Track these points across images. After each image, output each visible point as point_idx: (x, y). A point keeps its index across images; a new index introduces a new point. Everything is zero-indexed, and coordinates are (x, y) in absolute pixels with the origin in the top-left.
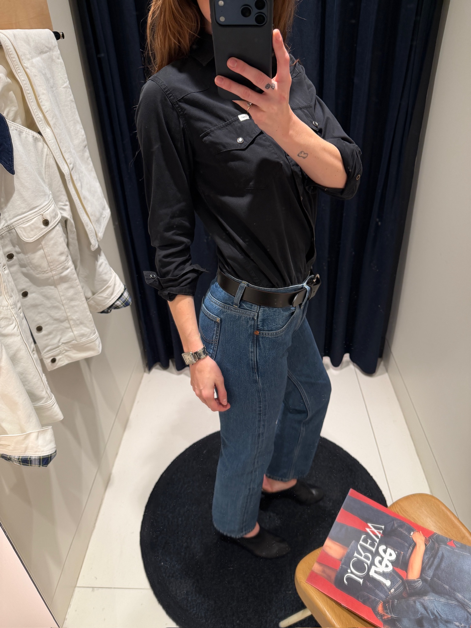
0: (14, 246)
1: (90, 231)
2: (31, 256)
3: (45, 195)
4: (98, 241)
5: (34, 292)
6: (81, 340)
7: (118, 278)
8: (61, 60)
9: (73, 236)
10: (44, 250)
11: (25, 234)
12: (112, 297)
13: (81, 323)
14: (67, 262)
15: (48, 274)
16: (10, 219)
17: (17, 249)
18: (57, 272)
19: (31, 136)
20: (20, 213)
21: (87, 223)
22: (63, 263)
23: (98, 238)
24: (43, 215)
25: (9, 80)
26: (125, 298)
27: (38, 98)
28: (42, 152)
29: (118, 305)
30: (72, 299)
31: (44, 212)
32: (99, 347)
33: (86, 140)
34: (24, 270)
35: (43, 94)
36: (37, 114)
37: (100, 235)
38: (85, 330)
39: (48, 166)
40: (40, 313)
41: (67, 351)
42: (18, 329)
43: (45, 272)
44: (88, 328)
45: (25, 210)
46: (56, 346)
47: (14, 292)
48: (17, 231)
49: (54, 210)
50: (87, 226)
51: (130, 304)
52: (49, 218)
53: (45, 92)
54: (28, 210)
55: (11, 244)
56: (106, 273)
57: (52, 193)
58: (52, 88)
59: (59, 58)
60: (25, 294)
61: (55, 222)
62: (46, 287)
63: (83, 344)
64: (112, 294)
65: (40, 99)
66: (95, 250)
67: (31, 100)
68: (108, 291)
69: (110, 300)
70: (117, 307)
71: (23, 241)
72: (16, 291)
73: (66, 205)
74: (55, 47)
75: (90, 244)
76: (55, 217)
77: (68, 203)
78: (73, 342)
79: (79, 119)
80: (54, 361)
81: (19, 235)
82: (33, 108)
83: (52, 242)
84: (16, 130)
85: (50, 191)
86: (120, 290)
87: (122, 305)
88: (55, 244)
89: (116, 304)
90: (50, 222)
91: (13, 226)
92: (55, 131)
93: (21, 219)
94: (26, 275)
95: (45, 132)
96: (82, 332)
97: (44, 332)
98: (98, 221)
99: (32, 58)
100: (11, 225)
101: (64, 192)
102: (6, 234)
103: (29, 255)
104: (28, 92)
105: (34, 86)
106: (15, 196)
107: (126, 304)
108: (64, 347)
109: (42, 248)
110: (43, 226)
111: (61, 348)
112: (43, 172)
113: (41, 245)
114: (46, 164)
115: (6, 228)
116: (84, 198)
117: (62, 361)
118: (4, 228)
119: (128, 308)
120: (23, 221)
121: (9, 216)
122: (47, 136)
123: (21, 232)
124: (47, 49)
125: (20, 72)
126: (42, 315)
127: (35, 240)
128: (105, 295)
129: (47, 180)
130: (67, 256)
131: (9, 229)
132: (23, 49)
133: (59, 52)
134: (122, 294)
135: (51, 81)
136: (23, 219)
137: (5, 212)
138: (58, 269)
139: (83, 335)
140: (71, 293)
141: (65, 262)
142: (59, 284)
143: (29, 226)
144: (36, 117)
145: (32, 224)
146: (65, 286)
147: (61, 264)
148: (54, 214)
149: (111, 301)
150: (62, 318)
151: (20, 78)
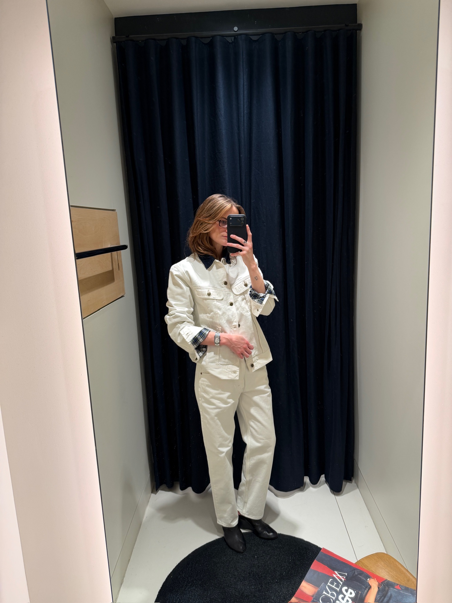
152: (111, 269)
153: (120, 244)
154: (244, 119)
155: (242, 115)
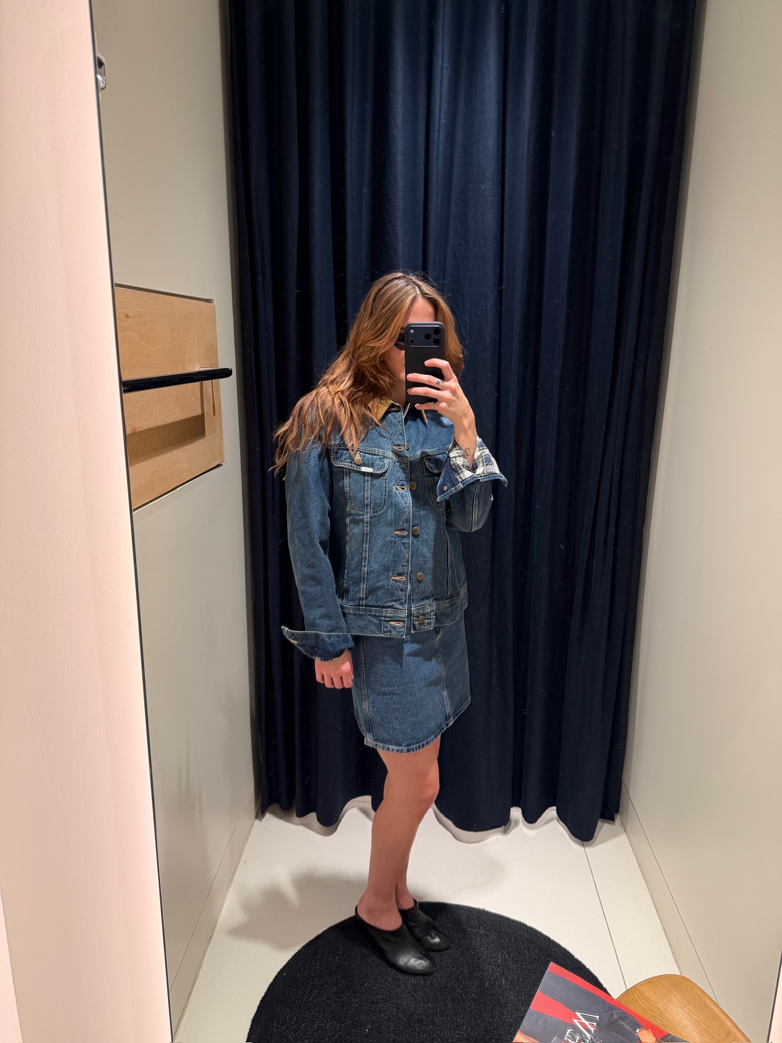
152: (199, 413)
153: (218, 365)
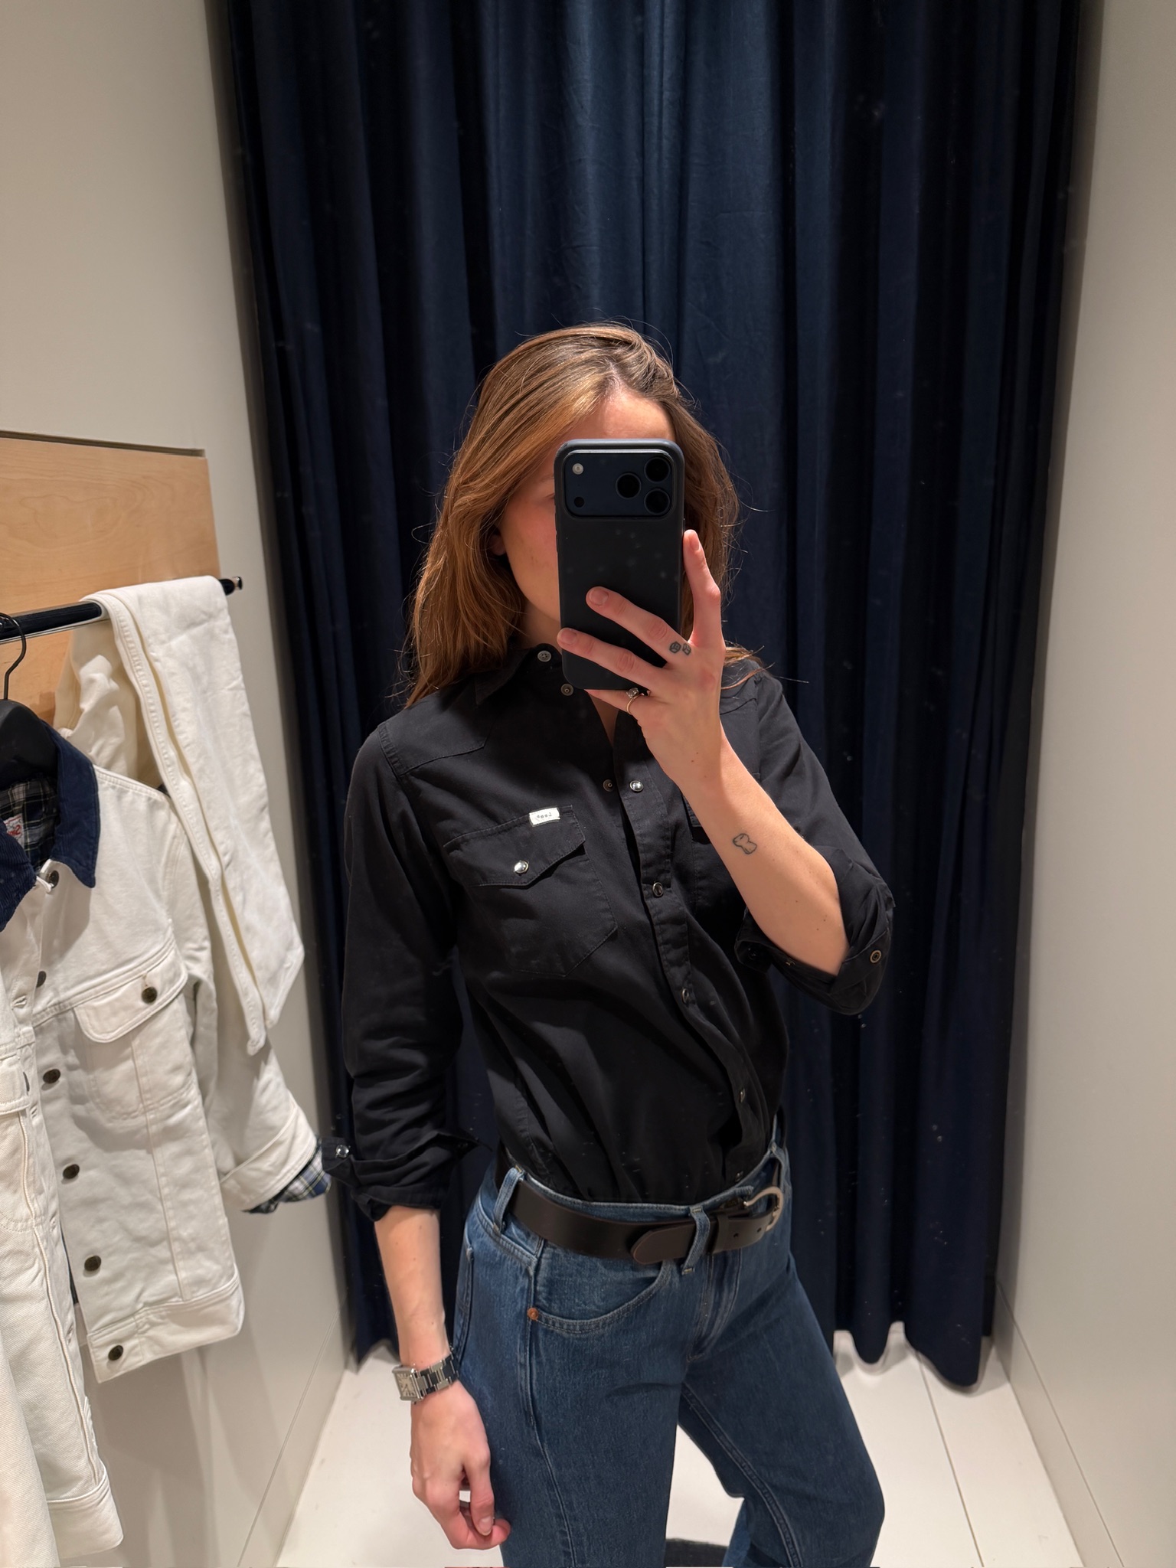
0: (64, 1051)
1: (250, 1006)
2: (101, 1074)
3: (158, 929)
4: (266, 1027)
5: (93, 1167)
6: (195, 1295)
7: (302, 1120)
8: (231, 636)
9: (208, 1020)
10: (136, 1062)
11: (96, 1023)
12: (284, 1170)
13: (201, 1249)
14: (187, 1089)
15: (137, 1119)
16: (67, 989)
17: (72, 1059)
18: (158, 1115)
19: (144, 799)
20: (92, 973)
21: (246, 988)
22: (176, 1092)
23: (268, 1022)
24: (144, 977)
25: (114, 685)
26: (315, 1173)
27: (172, 719)
28: (164, 831)
29: (296, 1192)
30: (184, 1184)
31: (148, 969)
32: (238, 1314)
33: (266, 794)
34: (79, 1109)
35: (184, 710)
36: (164, 751)
37: (274, 1013)
38: (207, 1267)
39: (172, 861)
40: (101, 1220)
41: (153, 1325)
42: (43, 1280)
43: (129, 1114)
44: (217, 1261)
45: (104, 968)
46: (127, 1311)
47: (47, 1172)
48: (78, 1017)
49: (173, 964)
50: (246, 994)
51: (328, 1189)
52: (157, 985)
53: (189, 705)
54: (113, 966)
55: (58, 1047)
56: (275, 1108)
57: (173, 921)
58: (205, 692)
59: (226, 632)
60: (71, 1172)
61: (172, 994)
62: (126, 1153)
63: (196, 1308)
64: (284, 1163)
65: (175, 721)
66: (256, 1052)
67: (156, 724)
68: (275, 1156)
69: (278, 1177)
70: (294, 1198)
71: (89, 1039)
72: (51, 1167)
73: (201, 949)
74: (221, 610)
75: (245, 1036)
76: (172, 982)
77: (207, 944)
78: (174, 1300)
79: (255, 752)
80: (116, 1354)
81: (81, 1025)
82: (157, 741)
83: (158, 1040)
84: (113, 787)
85: (169, 918)
86: (305, 1152)
87: (305, 1194)
88: (163, 1045)
89: (291, 1188)
90: (159, 993)
91: (71, 1004)
92: (201, 785)
93: (94, 987)
94: (81, 1123)
95: (177, 789)
96: (200, 1272)
97: (102, 1273)
98: (273, 980)
99: (170, 638)
100: (67, 1003)
101: (202, 919)
102: (51, 1023)
103: (97, 1073)
104: (152, 708)
105: (167, 696)
106: (88, 935)
107: (316, 1189)
108: (148, 1314)
109: (132, 1056)
110: (141, 1004)
111: (141, 1318)
112: (160, 875)
113: (130, 1049)
114: (168, 857)
115: (53, 1008)
116: (248, 929)
117: (137, 1354)
118: (48, 1010)
119: (321, 1200)
120: (97, 992)
121: (66, 980)
122: (181, 797)
123: (87, 1018)
124: (203, 617)
125: (140, 670)
126: (106, 1225)
127: (119, 1036)
128: (265, 1165)
129: (165, 894)
130: (189, 1074)
131: (58, 1012)
132: (154, 622)
133: (228, 620)
134: (310, 1163)
135: (205, 680)
136: (98, 988)
137: (57, 971)
138: (161, 1108)
139: (200, 1282)
140: (186, 1166)
141: (182, 1091)
142: (158, 1144)
143: (109, 1004)
144: (163, 757)
145: (117, 1000)
146: (173, 1148)
147: (170, 1094)
148: (171, 974)
149: (279, 1180)
150: (155, 1236)
151: (138, 682)
154: (660, 123)
155: (656, 109)
